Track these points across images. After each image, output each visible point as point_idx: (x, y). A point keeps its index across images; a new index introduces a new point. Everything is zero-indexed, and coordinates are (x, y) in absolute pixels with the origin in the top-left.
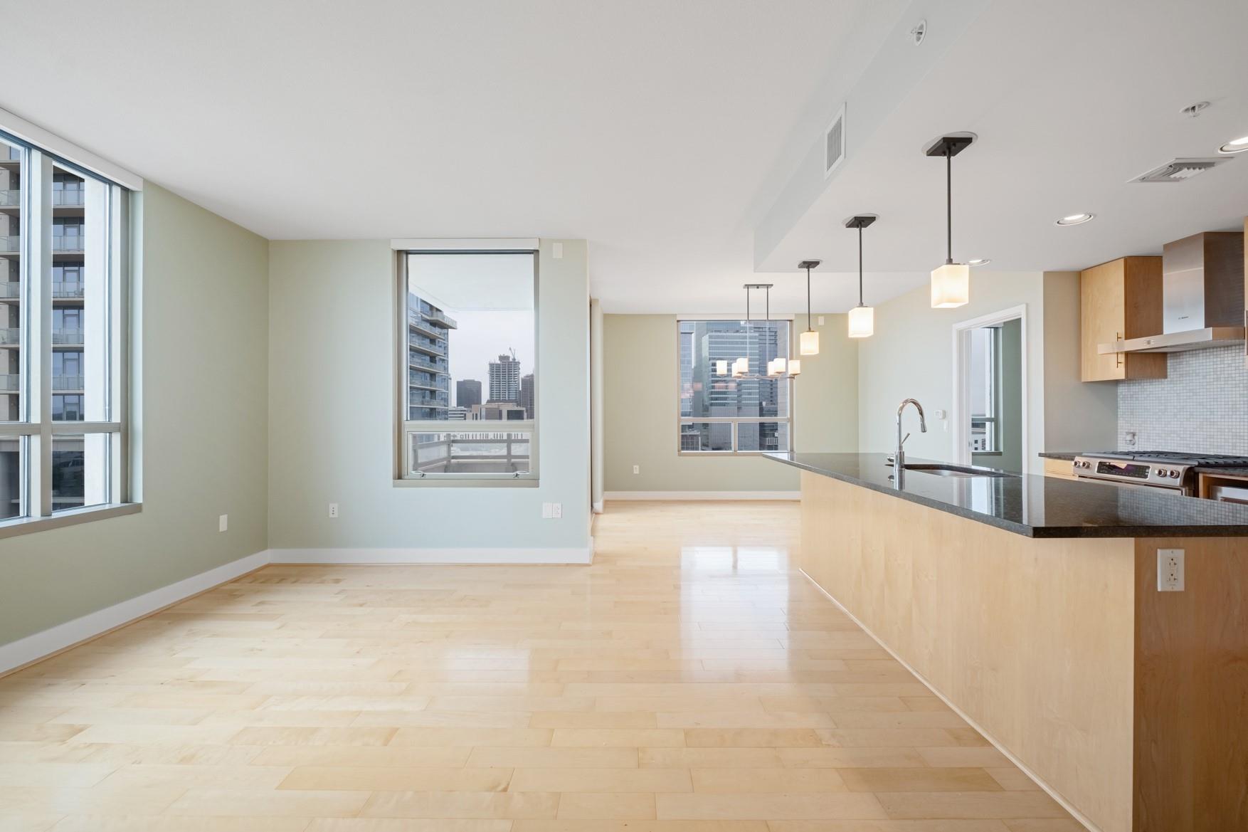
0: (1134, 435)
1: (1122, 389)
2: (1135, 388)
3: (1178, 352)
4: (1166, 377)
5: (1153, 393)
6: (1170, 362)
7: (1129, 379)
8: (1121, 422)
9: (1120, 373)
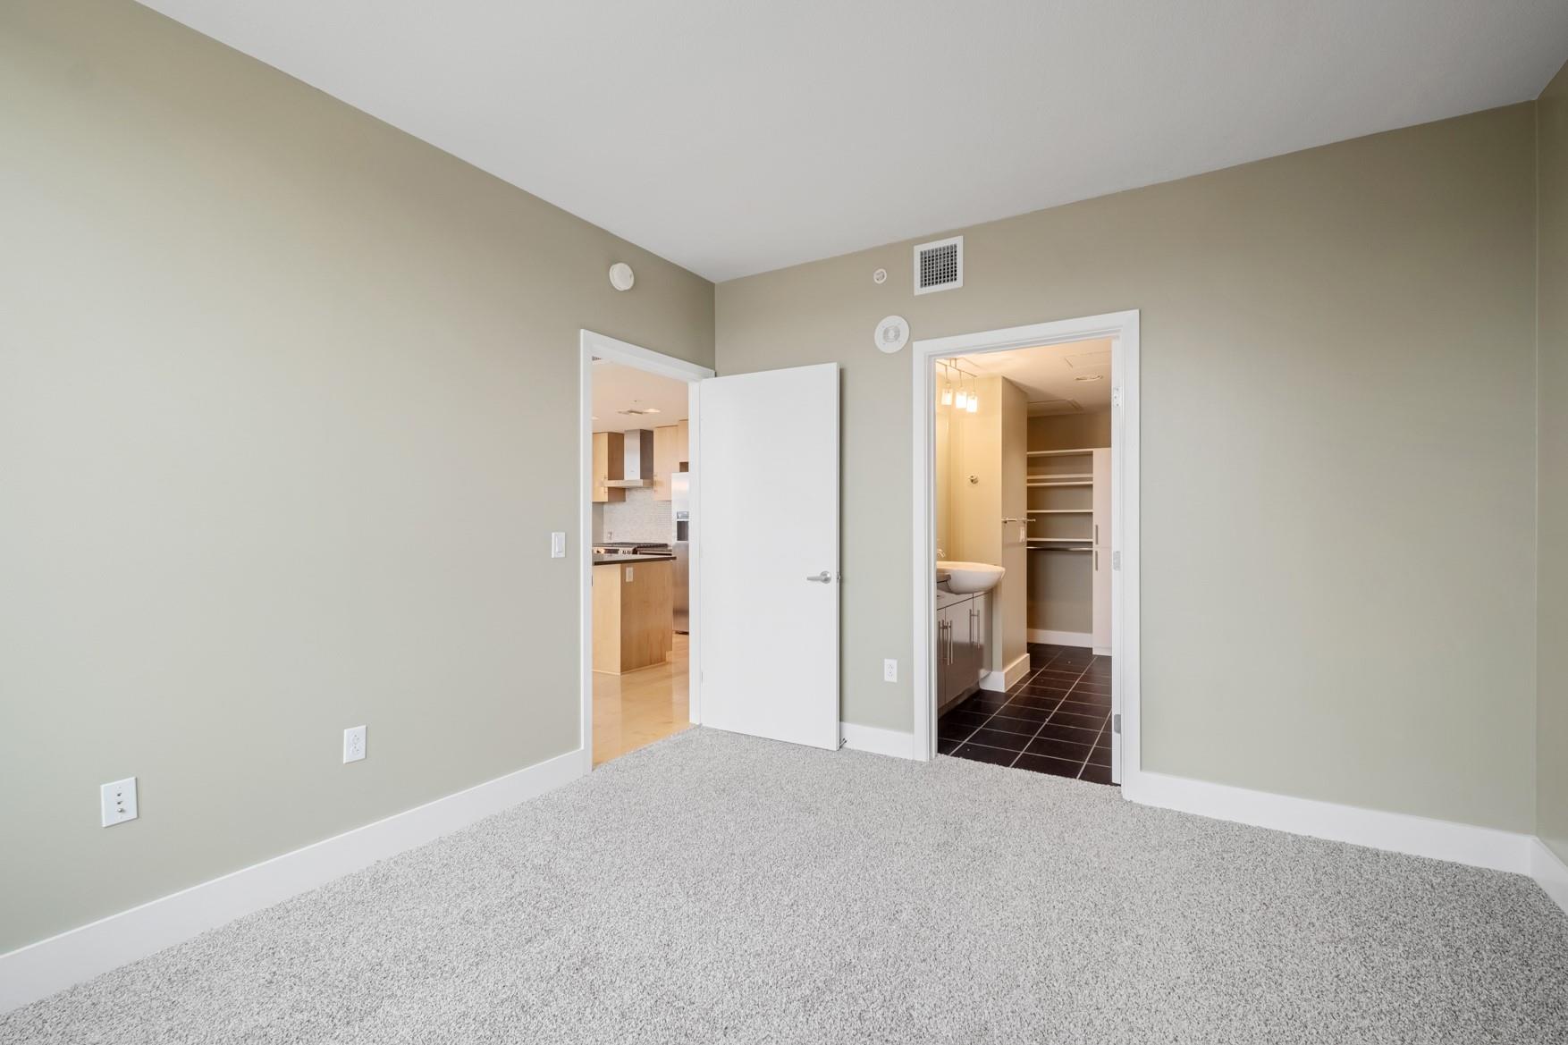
0: (611, 533)
1: (606, 507)
2: (612, 507)
3: (630, 489)
4: (624, 501)
5: (619, 508)
6: (627, 493)
7: (610, 501)
8: (605, 527)
9: (605, 498)
